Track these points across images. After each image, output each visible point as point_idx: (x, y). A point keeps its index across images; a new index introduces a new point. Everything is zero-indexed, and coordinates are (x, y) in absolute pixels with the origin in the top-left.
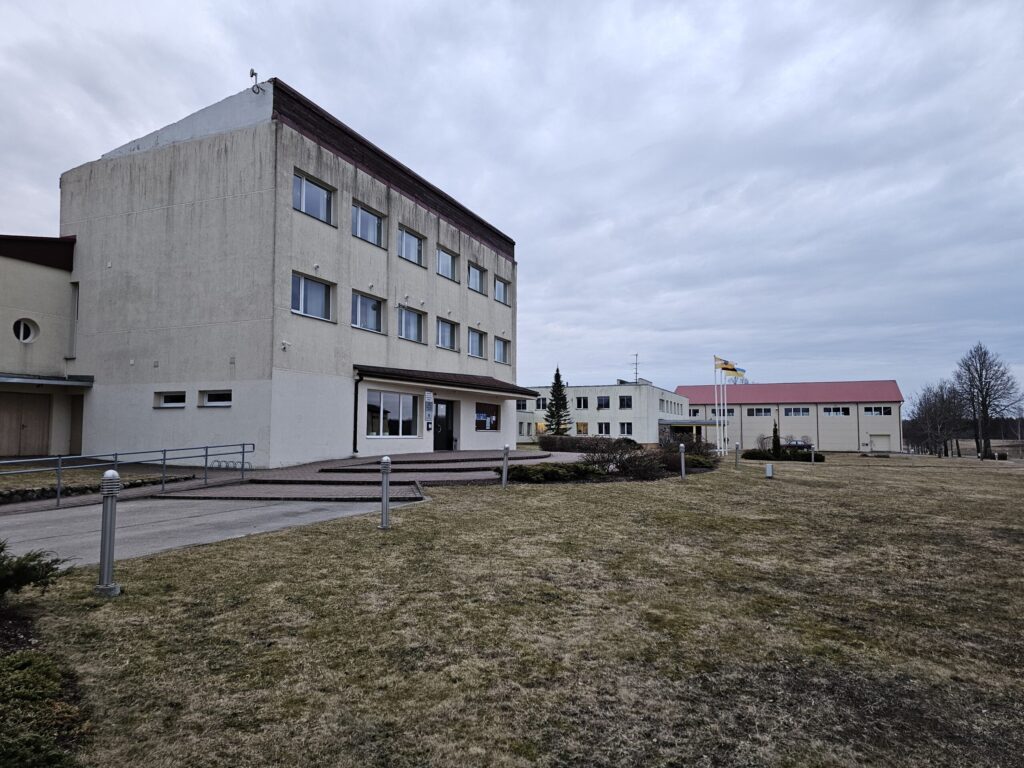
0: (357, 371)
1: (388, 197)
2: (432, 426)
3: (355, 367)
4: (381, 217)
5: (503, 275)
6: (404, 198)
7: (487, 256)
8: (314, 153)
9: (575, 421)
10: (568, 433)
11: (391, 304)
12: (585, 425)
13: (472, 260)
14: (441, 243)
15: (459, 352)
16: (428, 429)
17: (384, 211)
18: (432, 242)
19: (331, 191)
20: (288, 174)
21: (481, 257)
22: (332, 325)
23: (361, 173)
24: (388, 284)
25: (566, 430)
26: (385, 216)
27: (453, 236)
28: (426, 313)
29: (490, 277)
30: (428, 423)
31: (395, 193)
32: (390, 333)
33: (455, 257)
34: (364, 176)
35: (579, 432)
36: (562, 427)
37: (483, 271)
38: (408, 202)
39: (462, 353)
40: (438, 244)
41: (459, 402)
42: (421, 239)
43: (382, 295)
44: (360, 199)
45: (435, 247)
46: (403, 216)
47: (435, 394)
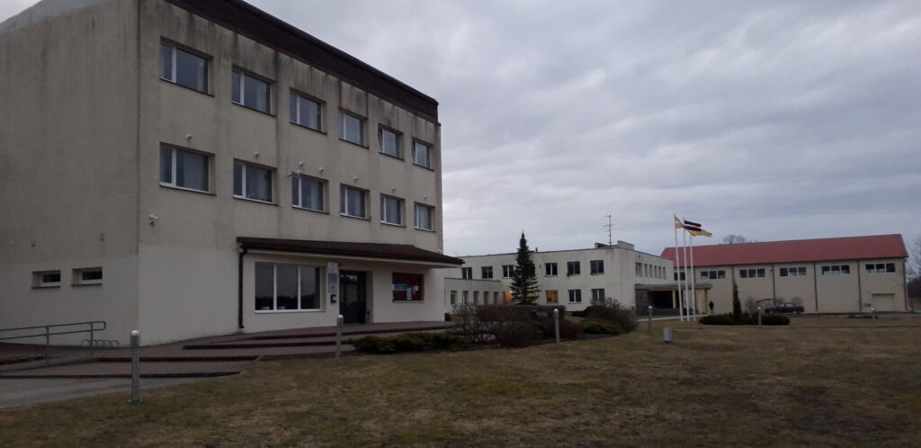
0: (241, 244)
1: (277, 62)
2: (337, 298)
3: (239, 239)
4: (269, 83)
5: (423, 138)
6: (295, 61)
7: (403, 118)
8: (184, 22)
9: (545, 289)
10: (537, 301)
11: (283, 173)
12: (555, 293)
13: (383, 123)
14: (344, 106)
15: (369, 220)
16: (333, 302)
17: (271, 76)
18: (332, 105)
19: (208, 59)
20: (153, 45)
21: (395, 119)
22: (210, 198)
23: (242, 39)
24: (278, 152)
25: (534, 298)
26: (274, 82)
27: (358, 99)
28: (326, 181)
29: (407, 142)
30: (332, 296)
31: (284, 57)
32: (282, 204)
33: (363, 121)
34: (245, 42)
35: (549, 300)
36: (530, 295)
37: (399, 135)
38: (302, 67)
39: (373, 220)
40: (341, 109)
41: (371, 272)
42: (320, 103)
43: (272, 164)
44: (241, 65)
45: (336, 110)
46: (295, 82)
47: (340, 265)
